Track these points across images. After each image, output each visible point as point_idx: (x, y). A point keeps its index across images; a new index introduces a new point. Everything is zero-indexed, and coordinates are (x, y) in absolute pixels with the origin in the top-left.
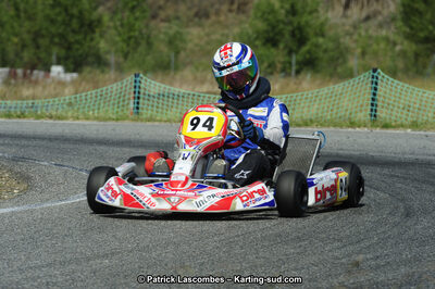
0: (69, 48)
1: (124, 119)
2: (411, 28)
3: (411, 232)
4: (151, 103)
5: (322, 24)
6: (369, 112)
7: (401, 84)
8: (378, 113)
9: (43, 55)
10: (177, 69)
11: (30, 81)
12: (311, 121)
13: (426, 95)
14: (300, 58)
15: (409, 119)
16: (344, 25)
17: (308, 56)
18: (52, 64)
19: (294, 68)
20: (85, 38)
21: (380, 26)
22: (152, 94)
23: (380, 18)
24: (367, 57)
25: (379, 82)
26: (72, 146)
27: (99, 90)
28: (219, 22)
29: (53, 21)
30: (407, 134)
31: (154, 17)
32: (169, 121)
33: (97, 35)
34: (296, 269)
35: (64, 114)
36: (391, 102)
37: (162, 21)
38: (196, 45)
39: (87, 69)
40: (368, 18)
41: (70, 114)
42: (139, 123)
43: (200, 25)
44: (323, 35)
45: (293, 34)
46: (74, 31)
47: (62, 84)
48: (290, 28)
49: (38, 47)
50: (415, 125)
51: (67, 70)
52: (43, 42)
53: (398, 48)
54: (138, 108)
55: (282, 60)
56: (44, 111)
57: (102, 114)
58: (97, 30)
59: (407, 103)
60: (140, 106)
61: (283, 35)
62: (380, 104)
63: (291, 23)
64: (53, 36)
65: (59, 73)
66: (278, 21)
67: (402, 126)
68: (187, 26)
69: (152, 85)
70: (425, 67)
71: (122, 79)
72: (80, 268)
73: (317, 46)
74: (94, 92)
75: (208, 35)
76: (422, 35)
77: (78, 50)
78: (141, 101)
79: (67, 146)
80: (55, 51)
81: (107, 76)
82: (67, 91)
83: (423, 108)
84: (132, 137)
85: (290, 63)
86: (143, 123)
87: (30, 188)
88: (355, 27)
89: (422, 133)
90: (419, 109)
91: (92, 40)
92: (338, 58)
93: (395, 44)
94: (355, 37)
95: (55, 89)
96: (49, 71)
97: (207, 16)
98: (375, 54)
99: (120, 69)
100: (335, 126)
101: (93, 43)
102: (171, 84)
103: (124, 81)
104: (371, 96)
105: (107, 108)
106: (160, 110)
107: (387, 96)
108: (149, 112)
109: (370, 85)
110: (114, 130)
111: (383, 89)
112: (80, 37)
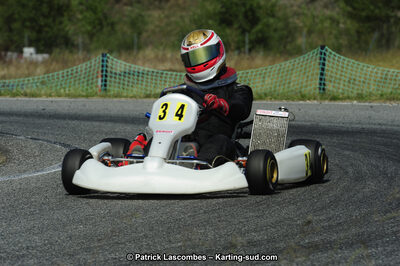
0: (39, 31)
1: (93, 96)
2: (354, 9)
3: (360, 195)
4: (117, 80)
5: (274, 5)
6: (318, 86)
7: (347, 59)
8: (326, 87)
9: (15, 38)
10: (140, 48)
11: (5, 62)
12: (266, 95)
13: (370, 69)
14: (253, 37)
15: (355, 92)
16: (292, 6)
17: (260, 35)
18: (24, 46)
19: (247, 47)
20: (54, 21)
21: (326, 6)
22: (118, 72)
24: (313, 36)
25: (327, 58)
26: (45, 121)
27: (69, 70)
28: (177, 5)
29: (24, 6)
30: (352, 105)
32: (134, 97)
33: (65, 19)
34: (255, 231)
35: (38, 92)
36: (338, 76)
37: (125, 4)
38: (157, 26)
39: (56, 51)
41: (43, 92)
42: (107, 100)
43: (160, 8)
44: (273, 16)
45: (246, 16)
46: (45, 16)
47: (33, 64)
48: (243, 9)
49: (11, 30)
50: (360, 97)
51: (38, 51)
52: (16, 25)
54: (105, 85)
55: (236, 39)
56: (19, 89)
57: (72, 91)
58: (65, 14)
59: (353, 77)
60: (108, 83)
61: (237, 16)
62: (327, 78)
63: (244, 5)
64: (25, 20)
65: (31, 54)
66: (232, 4)
67: (349, 98)
68: (149, 9)
69: (118, 64)
70: (367, 43)
71: (89, 59)
73: (268, 25)
74: (65, 71)
75: (167, 17)
76: (364, 14)
77: (47, 32)
78: (108, 79)
79: (41, 121)
80: (27, 34)
81: (76, 57)
82: (39, 70)
83: (367, 81)
84: (101, 113)
85: (244, 42)
86: (111, 100)
87: (8, 160)
89: (367, 104)
90: (364, 82)
91: (61, 23)
92: (287, 37)
93: (338, 23)
95: (28, 68)
96: (22, 52)
98: (321, 32)
99: (87, 50)
100: (287, 99)
101: (62, 26)
102: (135, 63)
103: (93, 61)
104: (320, 71)
105: (77, 85)
106: (126, 87)
107: (334, 70)
108: (116, 89)
109: (318, 61)
110: (84, 105)
111: (330, 65)
112: (50, 20)
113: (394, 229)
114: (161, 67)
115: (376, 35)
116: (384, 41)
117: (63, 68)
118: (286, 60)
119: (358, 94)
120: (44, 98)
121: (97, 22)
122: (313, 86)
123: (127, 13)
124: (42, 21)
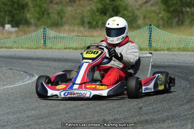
0: (13, 17)
1: (39, 48)
4: (51, 41)
5: (126, 5)
6: (148, 44)
7: (162, 31)
8: (152, 45)
9: (1, 20)
10: (62, 25)
13: (173, 36)
15: (166, 47)
16: (136, 5)
18: (5, 24)
20: (20, 12)
21: (152, 5)
22: (51, 37)
23: (151, 2)
24: (146, 20)
25: (152, 30)
26: (16, 60)
27: (28, 36)
28: (80, 5)
30: (165, 54)
31: (51, 2)
32: (59, 49)
33: (26, 11)
34: (118, 114)
35: (12, 46)
36: (158, 40)
37: (55, 4)
38: (70, 15)
39: (21, 26)
40: (146, 2)
42: (46, 50)
43: (72, 6)
44: (126, 10)
45: (113, 10)
46: (15, 9)
47: (11, 33)
48: (112, 7)
50: (168, 49)
51: (13, 26)
52: (2, 14)
53: (160, 15)
56: (3, 45)
57: (29, 46)
58: (26, 9)
59: (165, 40)
60: (46, 42)
61: (109, 10)
62: (153, 40)
63: (112, 5)
64: (6, 12)
65: (9, 28)
66: (106, 4)
67: (163, 50)
68: (66, 6)
69: (51, 33)
70: (172, 23)
71: (37, 30)
72: (21, 115)
73: (124, 15)
74: (26, 36)
75: (75, 10)
76: (171, 9)
77: (17, 17)
78: (46, 40)
79: (14, 60)
80: (7, 18)
81: (31, 29)
82: (13, 36)
83: (172, 42)
84: (43, 56)
86: (48, 50)
88: (141, 6)
89: (172, 53)
90: (170, 42)
91: (24, 13)
92: (133, 20)
93: (160, 13)
94: (141, 10)
95: (7, 35)
96: (4, 27)
97: (75, 2)
98: (150, 18)
99: (36, 26)
101: (24, 15)
102: (59, 32)
103: (39, 31)
104: (149, 37)
105: (31, 43)
106: (55, 44)
107: (156, 37)
108: (50, 45)
109: (148, 32)
110: (35, 53)
111: (154, 34)
112: (18, 12)
113: (185, 114)
114: (72, 34)
115: (176, 20)
116: (180, 22)
117: (25, 35)
118: (133, 31)
119: (168, 48)
120: (15, 49)
121: (41, 13)
122: (146, 44)
123: (56, 8)
124: (14, 12)
